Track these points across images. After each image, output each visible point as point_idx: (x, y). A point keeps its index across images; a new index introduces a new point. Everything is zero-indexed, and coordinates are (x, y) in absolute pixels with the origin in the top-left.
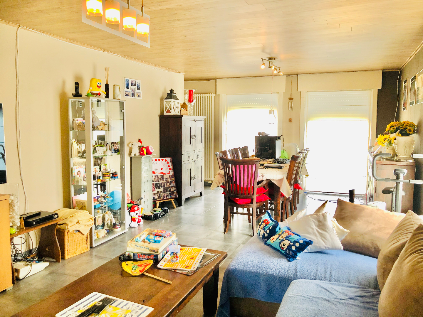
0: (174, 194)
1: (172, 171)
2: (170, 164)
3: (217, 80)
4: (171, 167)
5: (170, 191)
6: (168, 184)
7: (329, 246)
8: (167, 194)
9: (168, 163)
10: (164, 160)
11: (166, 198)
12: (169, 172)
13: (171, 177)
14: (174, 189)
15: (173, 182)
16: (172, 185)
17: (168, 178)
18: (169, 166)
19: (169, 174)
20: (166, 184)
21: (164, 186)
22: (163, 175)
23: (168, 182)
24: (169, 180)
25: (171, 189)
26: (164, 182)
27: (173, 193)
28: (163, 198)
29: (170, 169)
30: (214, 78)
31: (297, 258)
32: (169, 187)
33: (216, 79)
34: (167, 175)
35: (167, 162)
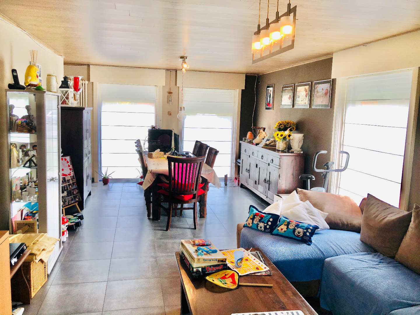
0: (78, 197)
1: (72, 171)
2: (69, 164)
3: (91, 66)
4: (71, 167)
5: (73, 194)
6: (71, 186)
7: (322, 228)
8: (71, 198)
9: (68, 162)
10: (64, 160)
11: (71, 202)
12: (70, 173)
13: (72, 178)
14: (77, 191)
15: (75, 183)
16: (74, 187)
17: (70, 180)
18: (69, 166)
19: (70, 175)
20: (69, 187)
21: (67, 189)
22: (64, 177)
23: (70, 184)
24: (71, 182)
25: (74, 192)
26: (67, 185)
27: (76, 196)
28: (68, 203)
29: (70, 169)
30: (87, 64)
31: (313, 241)
32: (72, 190)
33: (89, 65)
34: (68, 176)
35: (66, 161)
